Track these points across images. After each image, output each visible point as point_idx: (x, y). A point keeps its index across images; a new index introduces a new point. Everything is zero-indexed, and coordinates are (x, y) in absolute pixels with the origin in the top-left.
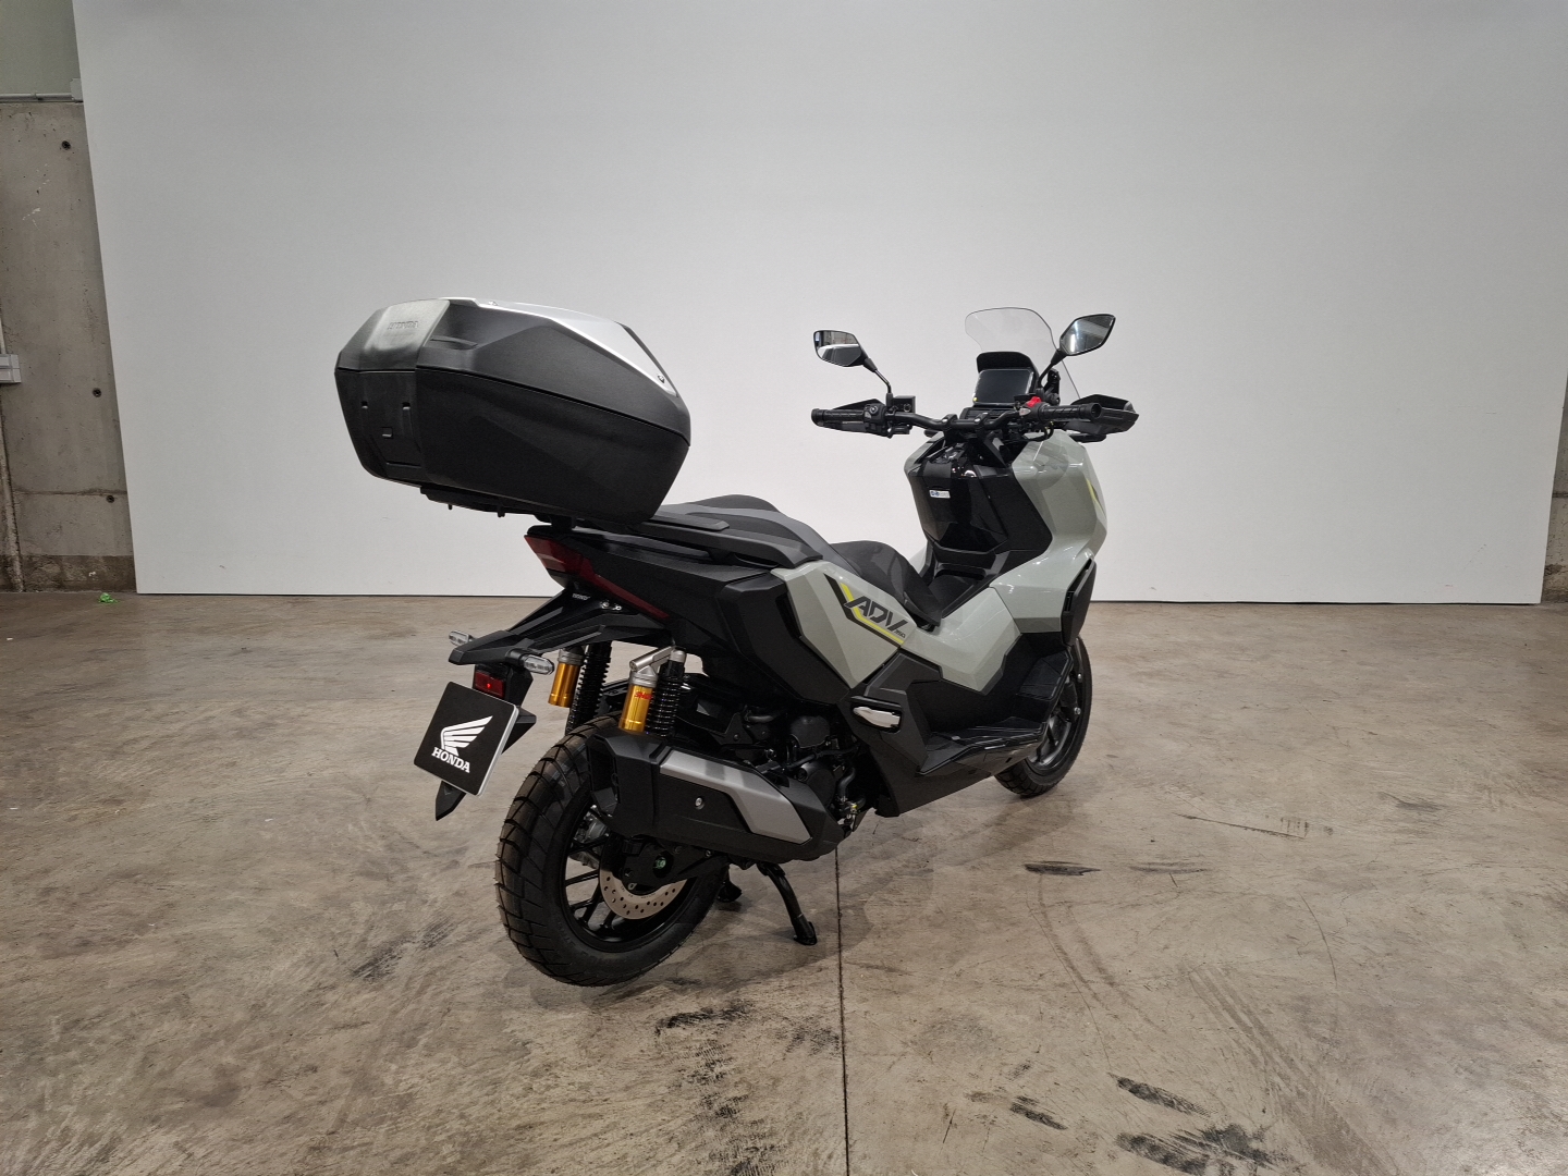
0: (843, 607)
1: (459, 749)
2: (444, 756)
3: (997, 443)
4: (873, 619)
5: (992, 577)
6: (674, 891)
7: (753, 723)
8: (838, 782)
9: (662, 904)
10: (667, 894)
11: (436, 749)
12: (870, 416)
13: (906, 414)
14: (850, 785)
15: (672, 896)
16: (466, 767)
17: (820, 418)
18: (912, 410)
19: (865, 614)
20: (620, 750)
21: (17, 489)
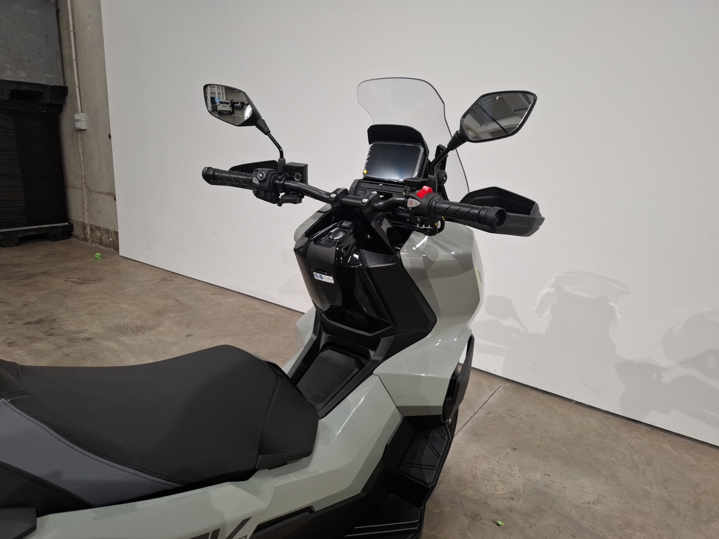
3: (386, 225)
12: (257, 183)
13: (296, 184)
17: (212, 177)
18: (304, 179)
21: (87, 188)
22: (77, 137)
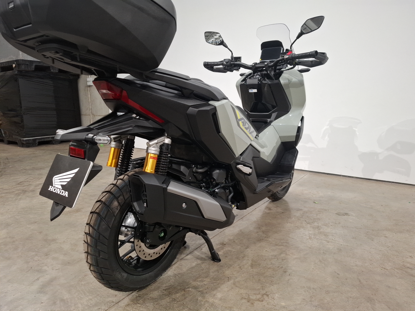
0: (237, 121)
1: (62, 186)
2: (55, 190)
3: (272, 73)
4: (245, 128)
5: (271, 122)
6: (164, 248)
7: (197, 172)
8: (228, 197)
9: (159, 253)
10: (162, 249)
11: (50, 186)
12: (225, 63)
13: (238, 63)
14: (232, 197)
15: (164, 250)
16: (66, 194)
17: (207, 65)
18: (240, 61)
19: (243, 125)
20: (147, 181)
21: (93, 114)
22: (88, 89)
